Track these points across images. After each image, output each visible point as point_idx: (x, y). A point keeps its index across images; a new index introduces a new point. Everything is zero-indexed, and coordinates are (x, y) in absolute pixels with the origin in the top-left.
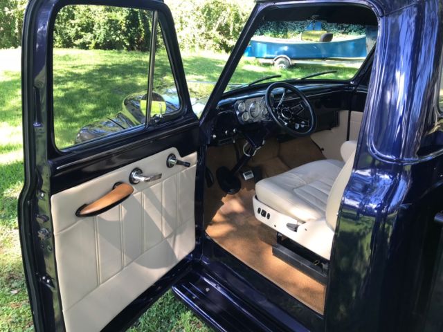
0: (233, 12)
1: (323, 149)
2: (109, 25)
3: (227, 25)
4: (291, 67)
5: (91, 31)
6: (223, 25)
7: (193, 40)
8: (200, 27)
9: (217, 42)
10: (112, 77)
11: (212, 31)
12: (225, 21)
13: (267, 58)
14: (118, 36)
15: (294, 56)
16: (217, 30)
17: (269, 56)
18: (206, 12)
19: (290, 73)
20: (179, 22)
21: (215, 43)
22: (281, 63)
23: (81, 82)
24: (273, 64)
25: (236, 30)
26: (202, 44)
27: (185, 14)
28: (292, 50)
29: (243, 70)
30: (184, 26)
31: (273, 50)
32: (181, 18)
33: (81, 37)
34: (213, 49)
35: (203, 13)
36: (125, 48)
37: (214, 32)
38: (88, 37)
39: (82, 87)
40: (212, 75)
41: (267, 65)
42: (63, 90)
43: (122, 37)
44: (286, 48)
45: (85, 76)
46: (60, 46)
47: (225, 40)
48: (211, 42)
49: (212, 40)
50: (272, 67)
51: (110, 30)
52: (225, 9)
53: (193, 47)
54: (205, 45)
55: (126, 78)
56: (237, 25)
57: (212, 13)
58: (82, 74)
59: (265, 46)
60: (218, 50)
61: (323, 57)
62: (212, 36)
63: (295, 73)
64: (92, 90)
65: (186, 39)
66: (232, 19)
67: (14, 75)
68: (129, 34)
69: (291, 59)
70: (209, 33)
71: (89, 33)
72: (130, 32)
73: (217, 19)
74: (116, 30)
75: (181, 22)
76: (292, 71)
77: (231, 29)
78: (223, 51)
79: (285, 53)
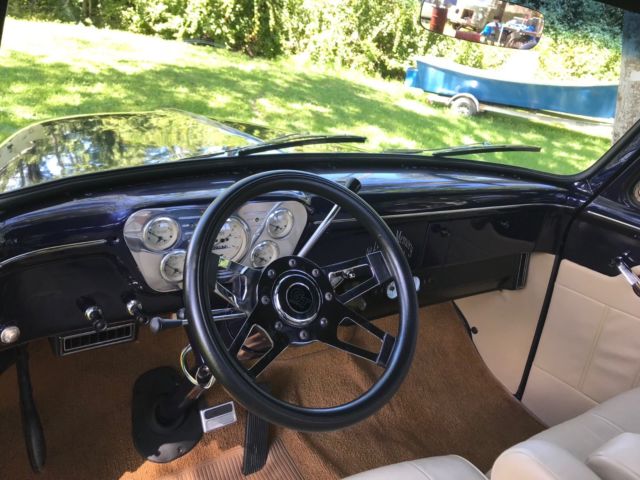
0: (403, 17)
1: (475, 331)
2: (209, 8)
3: (391, 36)
4: (479, 116)
5: (182, 14)
6: (385, 34)
7: (334, 51)
8: (349, 32)
9: (371, 59)
10: (172, 86)
11: (365, 41)
12: (389, 28)
13: (441, 95)
14: (221, 28)
15: (486, 98)
16: (374, 41)
17: (446, 91)
18: (361, 11)
19: (473, 124)
20: (317, 19)
21: (367, 60)
22: (463, 105)
23: (118, 86)
24: (450, 106)
25: (405, 45)
26: (347, 59)
27: (328, 9)
28: (485, 89)
29: (396, 107)
30: (324, 27)
31: (454, 82)
32: (322, 14)
33: (164, 20)
34: (363, 69)
35: (356, 12)
36: (228, 47)
37: (369, 43)
38: (174, 22)
39: (115, 95)
40: (342, 108)
41: (440, 105)
42: (83, 95)
43: (225, 29)
44: (474, 84)
45: (129, 78)
46: (136, 30)
47: (385, 57)
48: (362, 58)
49: (364, 55)
50: (447, 110)
51: (209, 15)
52: (392, 11)
53: (333, 61)
54: (352, 61)
55: (194, 91)
56: (407, 38)
57: (370, 13)
58: (128, 73)
59: (441, 75)
60: (370, 72)
61: (533, 107)
62: (365, 49)
63: (481, 126)
64: (129, 101)
65: (322, 47)
66: (401, 27)
67: (22, 60)
68: (238, 27)
69: (480, 102)
70: (361, 43)
71: (178, 16)
72: (240, 23)
73: (377, 24)
74: (219, 16)
75: (321, 21)
76: (478, 122)
77: (396, 42)
78: (378, 75)
79: (471, 91)
